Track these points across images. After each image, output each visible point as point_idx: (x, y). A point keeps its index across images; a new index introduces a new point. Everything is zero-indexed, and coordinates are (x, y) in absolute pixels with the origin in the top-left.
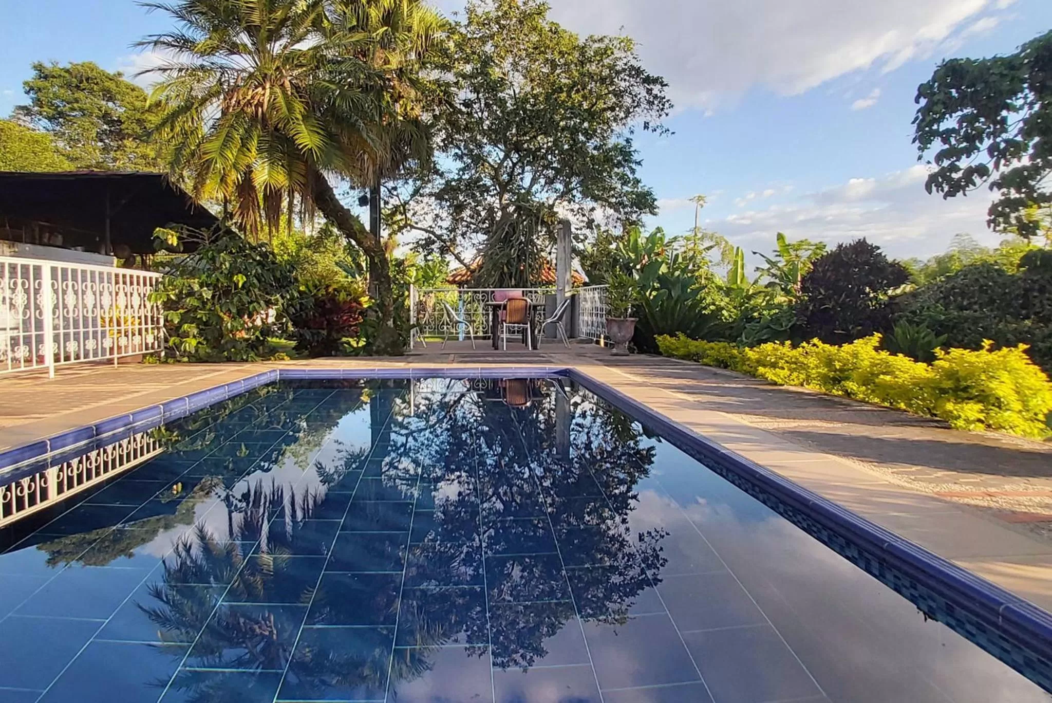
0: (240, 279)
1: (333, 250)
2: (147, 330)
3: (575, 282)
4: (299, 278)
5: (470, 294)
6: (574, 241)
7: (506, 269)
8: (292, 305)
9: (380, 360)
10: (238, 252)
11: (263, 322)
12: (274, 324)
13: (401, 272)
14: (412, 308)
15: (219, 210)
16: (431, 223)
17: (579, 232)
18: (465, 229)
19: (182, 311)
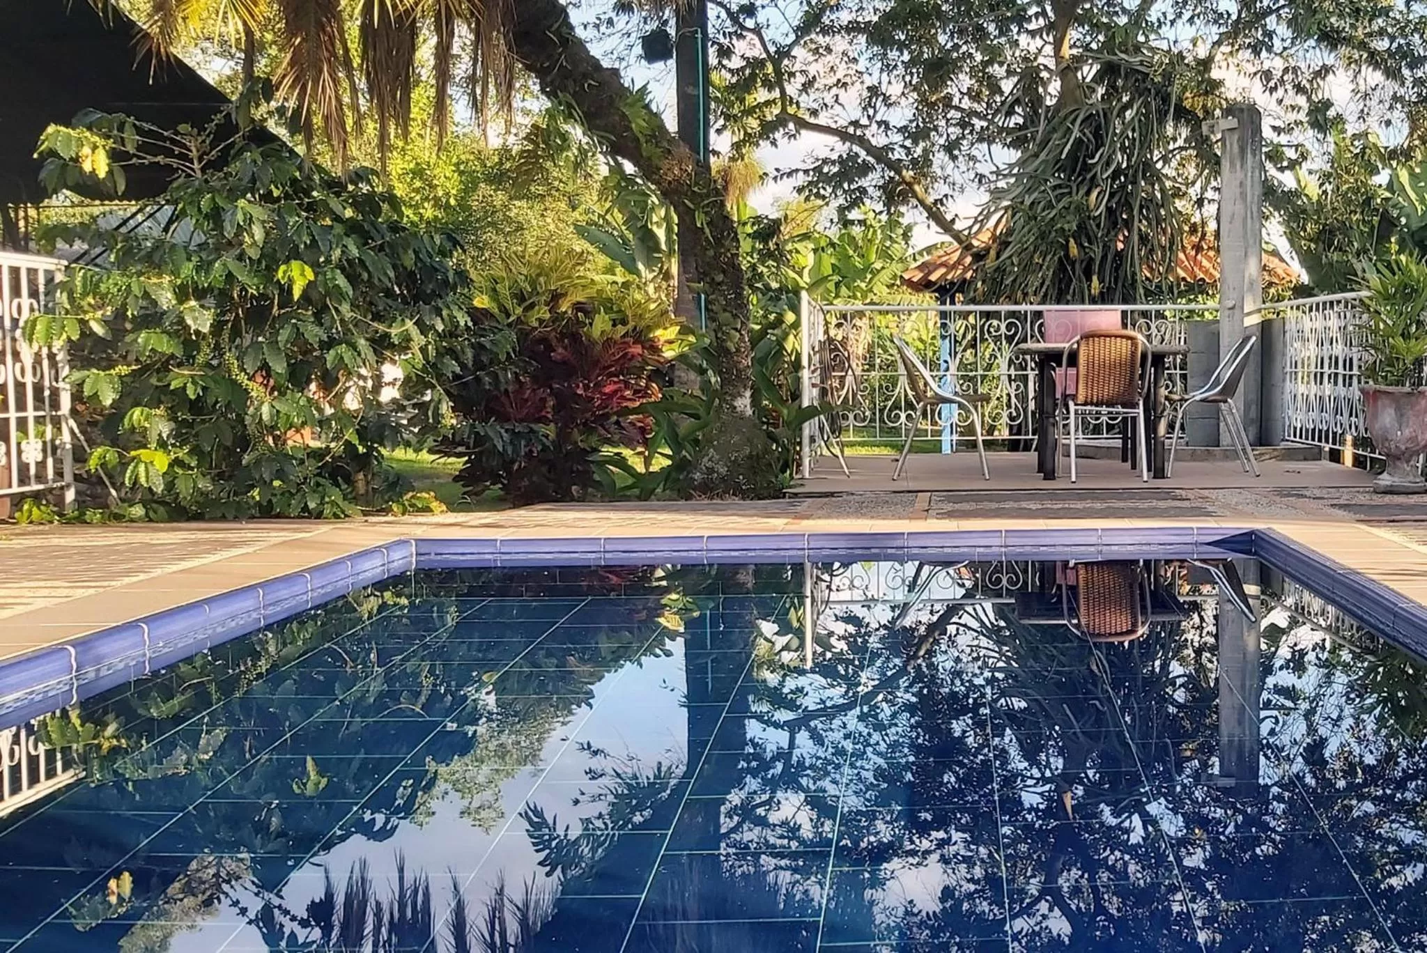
0: (298, 276)
1: (570, 188)
2: (22, 424)
3: (1271, 284)
4: (473, 275)
5: (971, 319)
6: (1269, 165)
7: (1074, 250)
8: (451, 352)
9: (717, 510)
10: (287, 196)
11: (364, 400)
12: (398, 406)
13: (770, 255)
14: (805, 362)
15: (228, 72)
16: (856, 113)
17: (1283, 139)
18: (955, 131)
19: (123, 370)
